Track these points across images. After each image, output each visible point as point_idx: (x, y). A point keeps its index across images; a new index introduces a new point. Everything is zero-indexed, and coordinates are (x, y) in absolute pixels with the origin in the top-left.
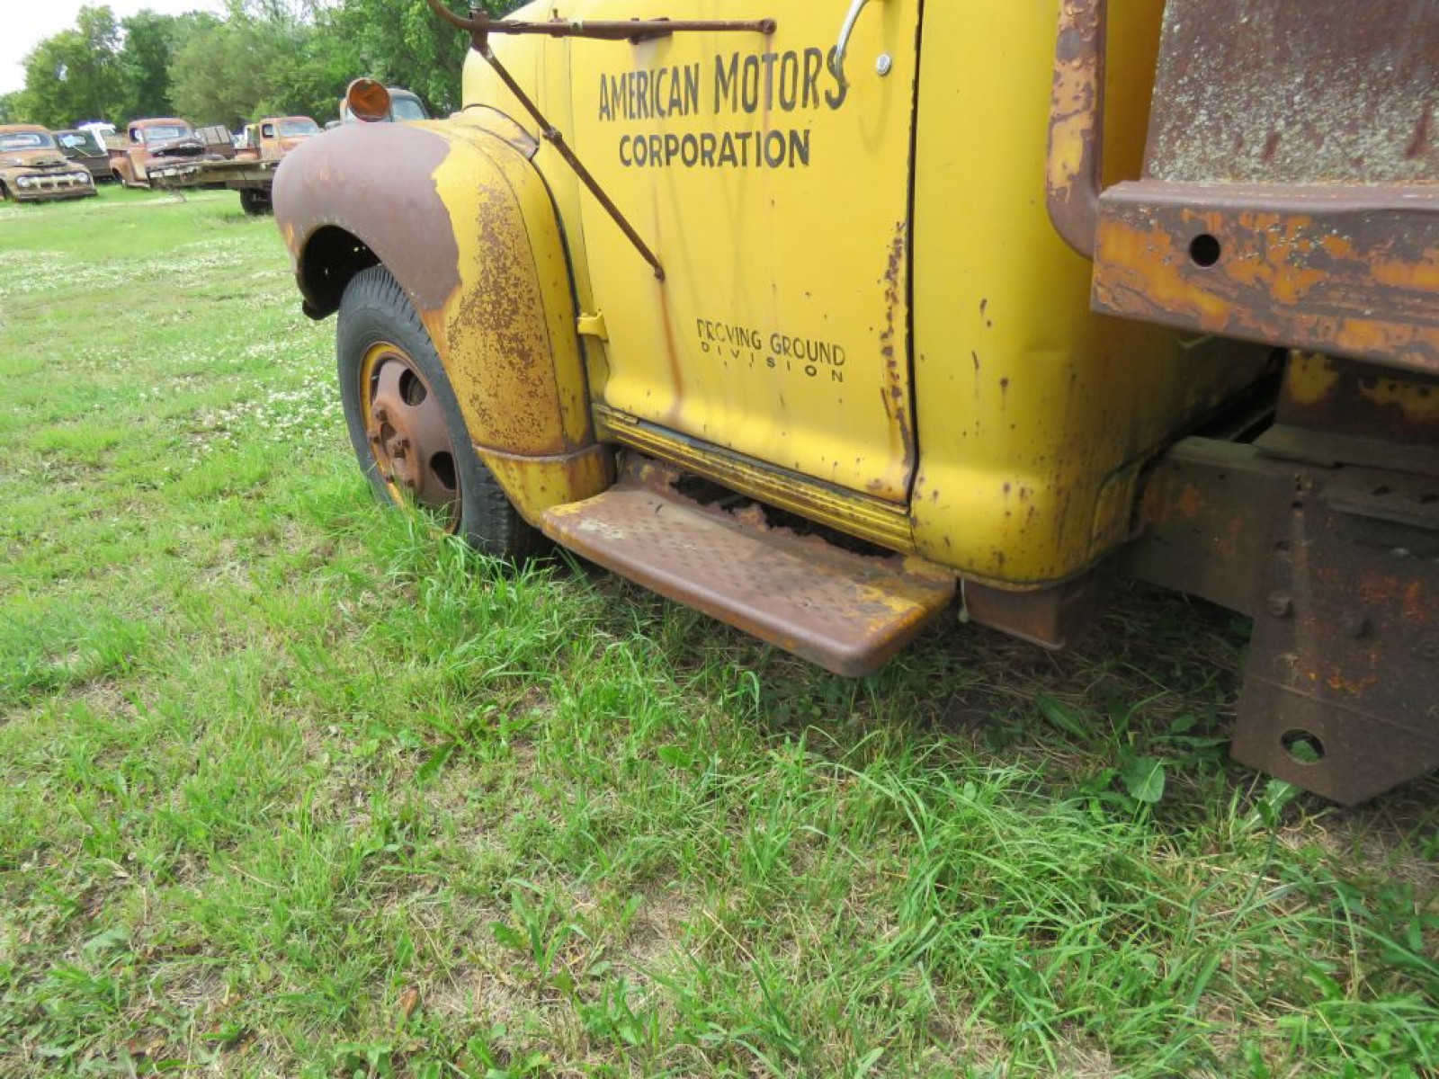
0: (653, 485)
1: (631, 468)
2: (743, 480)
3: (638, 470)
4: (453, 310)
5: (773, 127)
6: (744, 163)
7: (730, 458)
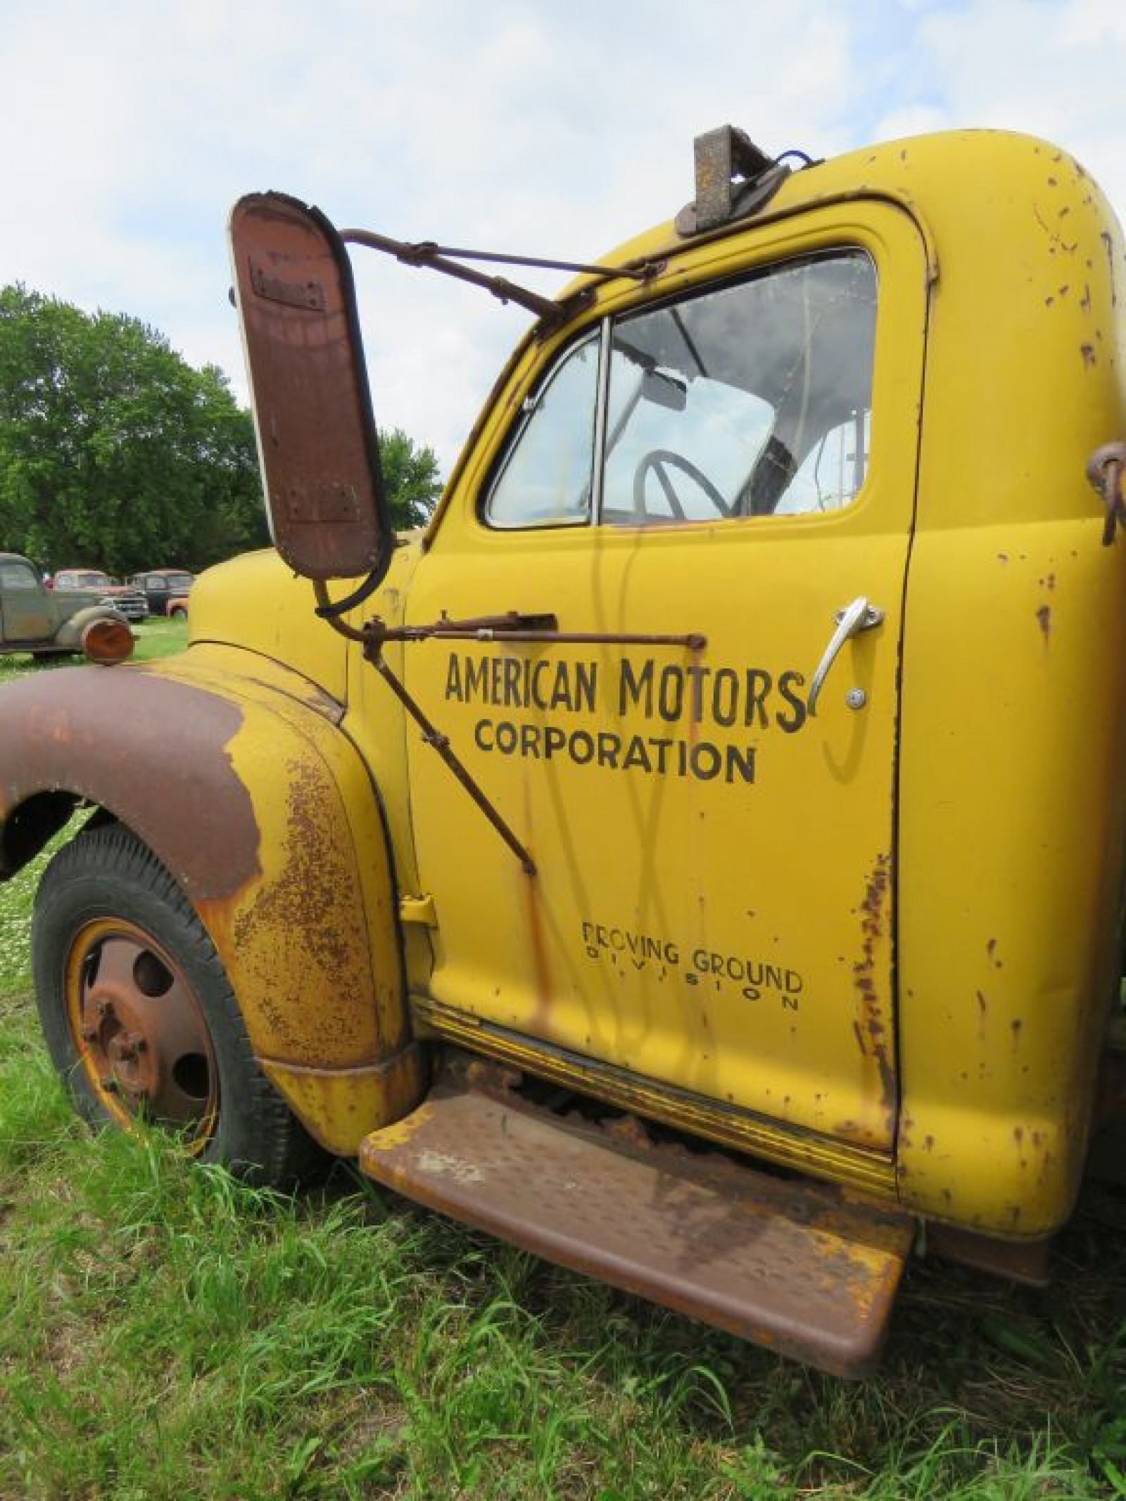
0: (487, 1086)
1: (452, 1066)
2: (642, 1104)
3: (463, 1070)
4: (247, 900)
5: (703, 739)
6: (662, 769)
7: (624, 1080)
